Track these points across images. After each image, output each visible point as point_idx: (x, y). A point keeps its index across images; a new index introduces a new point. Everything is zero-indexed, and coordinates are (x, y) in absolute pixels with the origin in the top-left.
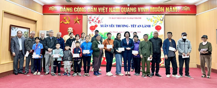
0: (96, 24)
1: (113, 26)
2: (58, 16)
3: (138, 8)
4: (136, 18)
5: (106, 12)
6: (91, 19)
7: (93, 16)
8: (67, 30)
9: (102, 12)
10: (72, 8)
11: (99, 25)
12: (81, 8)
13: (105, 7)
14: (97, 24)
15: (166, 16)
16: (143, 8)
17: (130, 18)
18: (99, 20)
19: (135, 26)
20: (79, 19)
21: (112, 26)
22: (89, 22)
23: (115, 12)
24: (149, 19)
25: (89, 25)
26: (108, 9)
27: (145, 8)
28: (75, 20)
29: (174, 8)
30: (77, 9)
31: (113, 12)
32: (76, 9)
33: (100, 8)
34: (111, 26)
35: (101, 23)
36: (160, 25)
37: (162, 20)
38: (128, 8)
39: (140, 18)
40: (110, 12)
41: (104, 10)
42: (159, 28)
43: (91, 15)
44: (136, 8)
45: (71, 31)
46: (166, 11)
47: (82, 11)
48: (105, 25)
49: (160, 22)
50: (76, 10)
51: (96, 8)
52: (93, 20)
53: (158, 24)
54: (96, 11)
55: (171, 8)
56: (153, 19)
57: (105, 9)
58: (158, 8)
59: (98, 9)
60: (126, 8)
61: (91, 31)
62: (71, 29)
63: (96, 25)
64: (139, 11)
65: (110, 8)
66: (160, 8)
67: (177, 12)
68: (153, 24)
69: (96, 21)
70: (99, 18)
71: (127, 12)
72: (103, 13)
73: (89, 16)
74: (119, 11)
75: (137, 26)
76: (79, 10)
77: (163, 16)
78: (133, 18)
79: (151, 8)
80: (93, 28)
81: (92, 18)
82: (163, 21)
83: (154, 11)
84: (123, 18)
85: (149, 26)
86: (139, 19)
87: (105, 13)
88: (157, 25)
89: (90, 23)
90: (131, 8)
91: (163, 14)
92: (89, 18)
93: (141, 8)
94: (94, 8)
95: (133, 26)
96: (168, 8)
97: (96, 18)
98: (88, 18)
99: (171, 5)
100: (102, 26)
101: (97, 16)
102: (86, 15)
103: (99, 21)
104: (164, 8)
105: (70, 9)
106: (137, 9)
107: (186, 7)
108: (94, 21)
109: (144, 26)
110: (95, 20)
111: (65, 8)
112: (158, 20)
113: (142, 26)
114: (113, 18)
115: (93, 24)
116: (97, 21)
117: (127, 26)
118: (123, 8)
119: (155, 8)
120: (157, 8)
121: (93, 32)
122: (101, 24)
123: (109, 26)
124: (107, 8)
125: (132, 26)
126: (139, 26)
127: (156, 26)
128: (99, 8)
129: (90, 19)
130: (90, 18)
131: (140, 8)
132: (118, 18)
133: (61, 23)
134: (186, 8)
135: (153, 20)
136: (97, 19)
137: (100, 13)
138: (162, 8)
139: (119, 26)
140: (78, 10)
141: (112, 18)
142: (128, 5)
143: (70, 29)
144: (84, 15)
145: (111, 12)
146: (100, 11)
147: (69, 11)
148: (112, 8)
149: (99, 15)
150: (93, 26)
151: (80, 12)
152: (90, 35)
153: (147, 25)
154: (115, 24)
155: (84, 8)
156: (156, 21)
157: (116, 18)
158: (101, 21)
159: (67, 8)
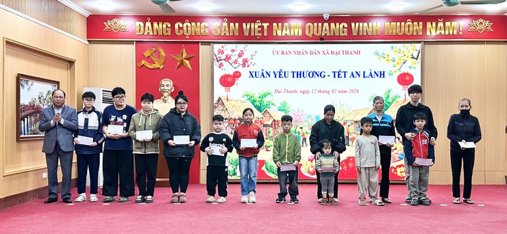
0: (237, 70)
1: (283, 74)
2: (131, 45)
3: (353, 24)
4: (347, 53)
5: (265, 34)
6: (223, 57)
7: (228, 48)
8: (159, 85)
9: (253, 34)
10: (169, 26)
11: (245, 72)
12: (193, 24)
13: (262, 22)
14: (240, 69)
15: (427, 46)
16: (365, 24)
17: (330, 53)
19: (342, 75)
20: (190, 56)
21: (281, 74)
22: (216, 64)
23: (288, 35)
24: (381, 54)
25: (219, 73)
26: (270, 28)
27: (370, 24)
28: (179, 59)
29: (448, 24)
30: (182, 28)
31: (284, 34)
34: (278, 75)
35: (251, 66)
36: (411, 72)
37: (415, 56)
38: (326, 25)
39: (358, 53)
40: (274, 34)
41: (260, 29)
42: (407, 78)
43: (224, 45)
45: (169, 88)
46: (428, 33)
47: (198, 33)
48: (260, 74)
49: (410, 61)
50: (181, 31)
51: (237, 24)
52: (228, 58)
53: (405, 70)
54: (237, 34)
55: (440, 24)
56: (393, 55)
57: (262, 27)
58: (408, 23)
59: (241, 27)
60: (320, 24)
61: (224, 88)
62: (168, 83)
63: (236, 72)
64: (355, 32)
65: (275, 24)
66: (411, 24)
67: (458, 36)
68: (393, 69)
69: (236, 62)
70: (244, 52)
71: (323, 34)
72: (255, 37)
73: (217, 47)
74: (300, 34)
75: (348, 75)
76: (189, 30)
77: (418, 46)
79: (387, 24)
80: (230, 80)
81: (225, 53)
82: (419, 60)
83: (394, 33)
84: (311, 53)
85: (382, 74)
86: (355, 55)
87: (263, 37)
88: (402, 72)
89: (221, 65)
90: (332, 24)
91: (420, 42)
92: (217, 53)
93: (361, 24)
94: (232, 24)
95: (339, 75)
97: (237, 53)
98: (216, 52)
99: (441, 17)
100: (254, 74)
101: (240, 47)
102: (209, 43)
103: (245, 61)
104: (421, 23)
105: (164, 27)
106: (350, 28)
107: (481, 20)
108: (230, 61)
109: (367, 74)
110: (233, 59)
111: (148, 24)
112: (405, 58)
113: (362, 75)
114: (283, 53)
115: (229, 70)
116: (240, 61)
117: (323, 74)
118: (311, 24)
119: (398, 24)
120: (403, 24)
121: (228, 93)
122: (252, 69)
123: (272, 75)
124: (268, 24)
125: (337, 74)
126: (355, 74)
127: (399, 73)
128: (244, 25)
129: (220, 55)
130: (221, 52)
131: (357, 24)
132: (299, 53)
133: (139, 65)
134: (481, 23)
135: (391, 58)
136: (240, 56)
137: (246, 38)
138: (416, 23)
139: (300, 75)
140: (185, 28)
141: (280, 53)
142: (326, 16)
143: (167, 84)
144: (204, 43)
145: (277, 37)
146: (246, 34)
147: (160, 33)
148: (280, 24)
149: (244, 45)
150: (227, 73)
151: (191, 36)
152: (220, 98)
153: (375, 72)
154: (288, 68)
155: (203, 24)
156: (399, 61)
157: (292, 53)
158: (251, 60)
159: (155, 25)
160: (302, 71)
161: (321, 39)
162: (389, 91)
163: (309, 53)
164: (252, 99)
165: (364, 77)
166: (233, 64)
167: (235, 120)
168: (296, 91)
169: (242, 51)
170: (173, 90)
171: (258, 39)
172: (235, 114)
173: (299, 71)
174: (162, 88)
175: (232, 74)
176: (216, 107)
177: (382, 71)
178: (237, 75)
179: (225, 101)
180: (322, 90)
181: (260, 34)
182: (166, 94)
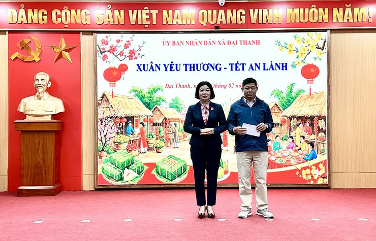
0: (123, 62)
1: (174, 67)
2: (4, 36)
3: (251, 11)
4: (245, 43)
5: (154, 23)
6: (107, 48)
7: (112, 38)
8: (33, 80)
9: (140, 22)
10: (46, 13)
11: (132, 65)
12: (73, 11)
13: (150, 9)
14: (127, 62)
15: (333, 35)
16: (265, 11)
17: (226, 43)
18: (131, 48)
19: (240, 67)
20: (70, 47)
21: (172, 67)
22: (100, 56)
23: (180, 22)
24: (283, 44)
25: (102, 67)
26: (159, 15)
27: (271, 11)
28: (57, 51)
29: (356, 10)
30: (60, 16)
31: (174, 22)
32: (59, 13)
33: (135, 11)
34: (169, 69)
35: (139, 58)
36: (316, 63)
37: (321, 46)
38: (222, 12)
39: (258, 42)
40: (164, 23)
41: (148, 17)
42: (312, 70)
43: (108, 35)
44: (244, 13)
45: (44, 83)
46: (335, 20)
47: (78, 21)
48: (149, 66)
49: (315, 52)
50: (59, 19)
51: (122, 12)
52: (112, 50)
53: (309, 61)
54: (122, 22)
55: (348, 11)
56: (297, 45)
57: (150, 15)
58: (311, 10)
59: (126, 15)
60: (215, 12)
61: (109, 83)
62: (43, 77)
63: (122, 65)
64: (254, 19)
65: (165, 12)
66: (316, 10)
67: (369, 23)
69: (121, 54)
70: (131, 42)
71: (219, 23)
72: (142, 26)
73: (100, 37)
74: (193, 22)
75: (247, 67)
76: (69, 19)
77: (324, 35)
78: (235, 43)
79: (290, 11)
80: (115, 73)
81: (110, 44)
82: (325, 50)
83: (297, 21)
84: (206, 43)
85: (284, 67)
86: (254, 45)
87: (151, 26)
88: (306, 64)
89: (105, 58)
90: (229, 12)
91: (325, 30)
92: (100, 44)
93: (261, 11)
94: (116, 12)
95: (237, 67)
96: (341, 10)
97: (122, 44)
98: (99, 42)
99: (348, 2)
100: (142, 67)
101: (127, 37)
102: (91, 33)
103: (132, 53)
104: (327, 10)
105: (40, 15)
106: (248, 15)
108: (115, 53)
109: (268, 66)
110: (119, 50)
111: (22, 12)
112: (309, 48)
113: (262, 67)
114: (174, 43)
115: (115, 63)
116: (127, 52)
117: (219, 67)
118: (205, 12)
119: (302, 10)
120: (307, 10)
121: (113, 88)
122: (140, 61)
123: (162, 68)
124: (157, 11)
125: (234, 67)
126: (254, 66)
127: (302, 65)
128: (130, 12)
129: (104, 46)
130: (106, 43)
131: (256, 11)
132: (192, 43)
133: (13, 58)
135: (294, 48)
136: (126, 47)
137: (133, 27)
138: (321, 10)
139: (193, 67)
140: (63, 19)
141: (171, 43)
143: (43, 79)
144: (84, 33)
145: (167, 25)
146: (133, 21)
147: (35, 22)
148: (170, 12)
149: (131, 35)
150: (112, 67)
151: (70, 24)
152: (104, 95)
153: (276, 64)
154: (180, 60)
155: (83, 11)
156: (303, 52)
157: (185, 43)
158: (139, 52)
159: (30, 12)
160: (195, 63)
161: (217, 27)
162: (292, 85)
163: (203, 43)
164: (141, 94)
165: (264, 69)
166: (119, 56)
167: (121, 118)
168: (189, 86)
169: (128, 42)
170: (49, 86)
171: (146, 28)
172: (121, 111)
173: (192, 63)
174: (36, 83)
175: (117, 67)
176: (99, 104)
177: (284, 62)
178: (123, 68)
179: (110, 98)
180: (218, 84)
181: (149, 23)
182: (40, 90)
